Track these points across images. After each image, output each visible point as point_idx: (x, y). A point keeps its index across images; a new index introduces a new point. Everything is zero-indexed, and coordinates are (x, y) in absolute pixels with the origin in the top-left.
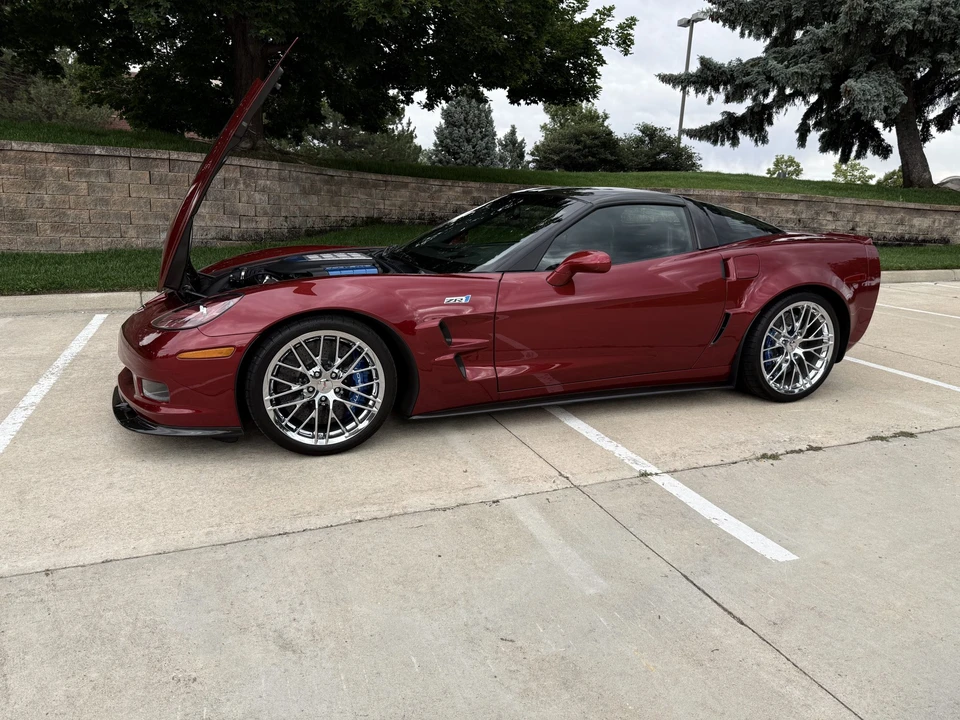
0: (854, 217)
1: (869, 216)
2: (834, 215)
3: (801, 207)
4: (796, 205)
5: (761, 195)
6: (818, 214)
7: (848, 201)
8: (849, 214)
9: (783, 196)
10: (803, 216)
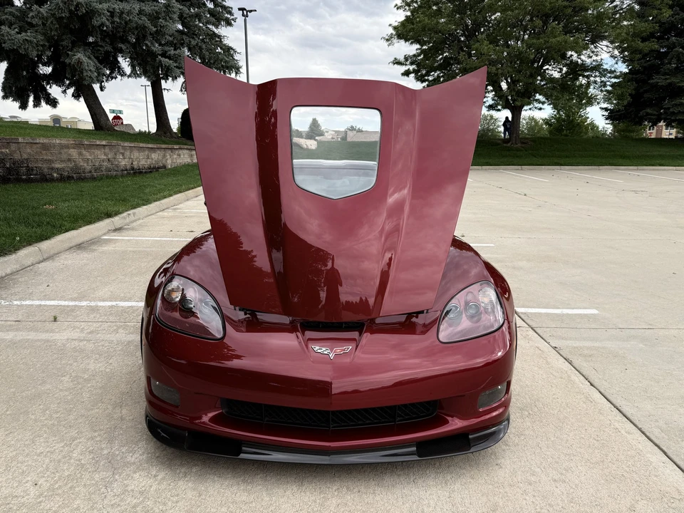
0: (131, 156)
1: (136, 154)
2: (123, 154)
3: (107, 150)
4: (104, 149)
5: (86, 142)
6: (116, 154)
7: (126, 144)
8: (127, 153)
9: (98, 143)
10: (110, 156)
